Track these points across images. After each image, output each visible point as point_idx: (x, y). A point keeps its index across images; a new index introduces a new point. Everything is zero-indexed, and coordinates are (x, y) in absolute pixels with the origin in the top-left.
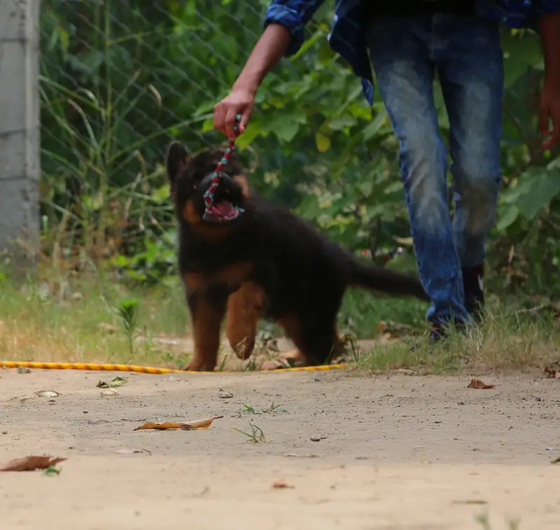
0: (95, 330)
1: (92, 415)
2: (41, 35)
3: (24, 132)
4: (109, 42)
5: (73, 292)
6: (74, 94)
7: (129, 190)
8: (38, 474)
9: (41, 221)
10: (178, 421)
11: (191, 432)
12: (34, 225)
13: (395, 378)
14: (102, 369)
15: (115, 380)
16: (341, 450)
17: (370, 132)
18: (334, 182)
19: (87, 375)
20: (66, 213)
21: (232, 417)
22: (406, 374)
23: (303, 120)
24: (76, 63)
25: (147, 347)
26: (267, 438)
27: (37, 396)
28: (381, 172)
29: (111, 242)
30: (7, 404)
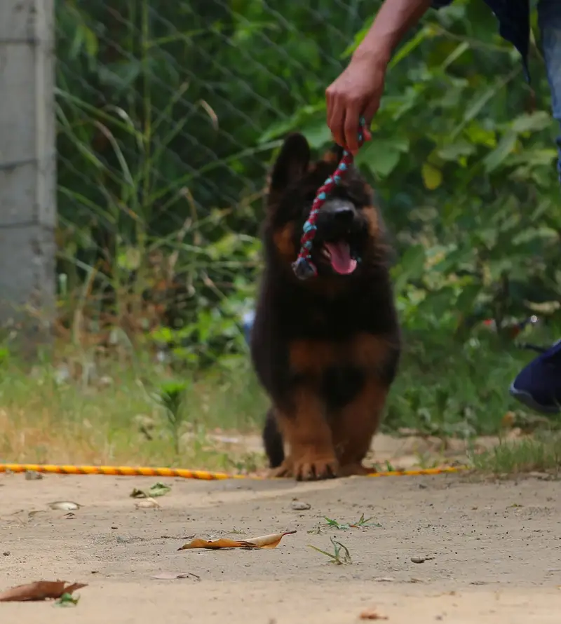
0: (128, 423)
1: (123, 532)
2: (57, 34)
3: (34, 163)
4: (147, 44)
5: (101, 375)
6: (101, 113)
7: (175, 240)
8: (48, 605)
9: (58, 283)
10: (236, 538)
11: (253, 551)
12: (49, 287)
13: (525, 484)
14: (138, 474)
15: (154, 488)
16: (451, 573)
17: (492, 162)
18: (447, 229)
19: (118, 482)
20: (91, 271)
21: (308, 532)
22: (540, 478)
23: (404, 147)
24: (105, 75)
25: (198, 447)
26: (354, 558)
27: (50, 509)
28: (509, 215)
29: (151, 308)
30: (11, 518)
